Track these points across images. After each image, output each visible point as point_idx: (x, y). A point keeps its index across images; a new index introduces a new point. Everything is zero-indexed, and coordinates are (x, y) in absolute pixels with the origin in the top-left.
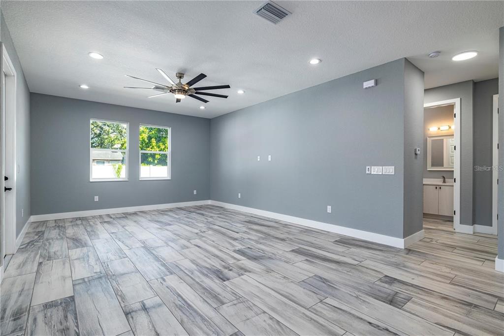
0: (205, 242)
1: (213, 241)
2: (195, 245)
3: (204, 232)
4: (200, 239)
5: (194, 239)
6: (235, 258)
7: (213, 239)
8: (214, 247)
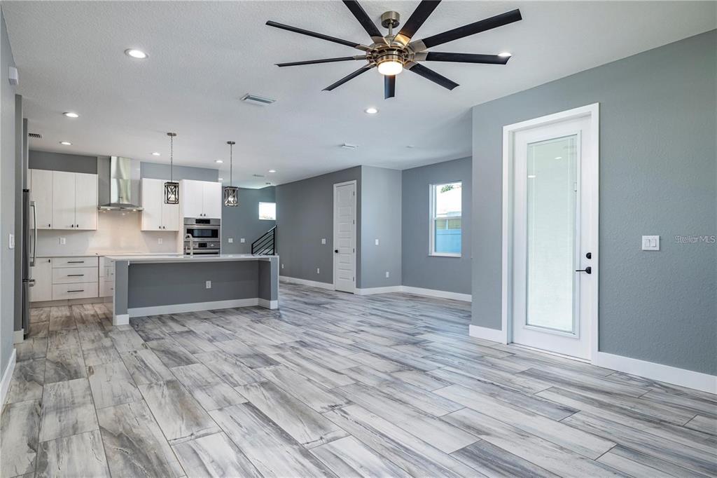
0: (326, 380)
1: (309, 380)
2: (342, 374)
3: (332, 407)
4: (337, 387)
5: (347, 385)
6: (283, 356)
7: (310, 384)
8: (307, 370)
